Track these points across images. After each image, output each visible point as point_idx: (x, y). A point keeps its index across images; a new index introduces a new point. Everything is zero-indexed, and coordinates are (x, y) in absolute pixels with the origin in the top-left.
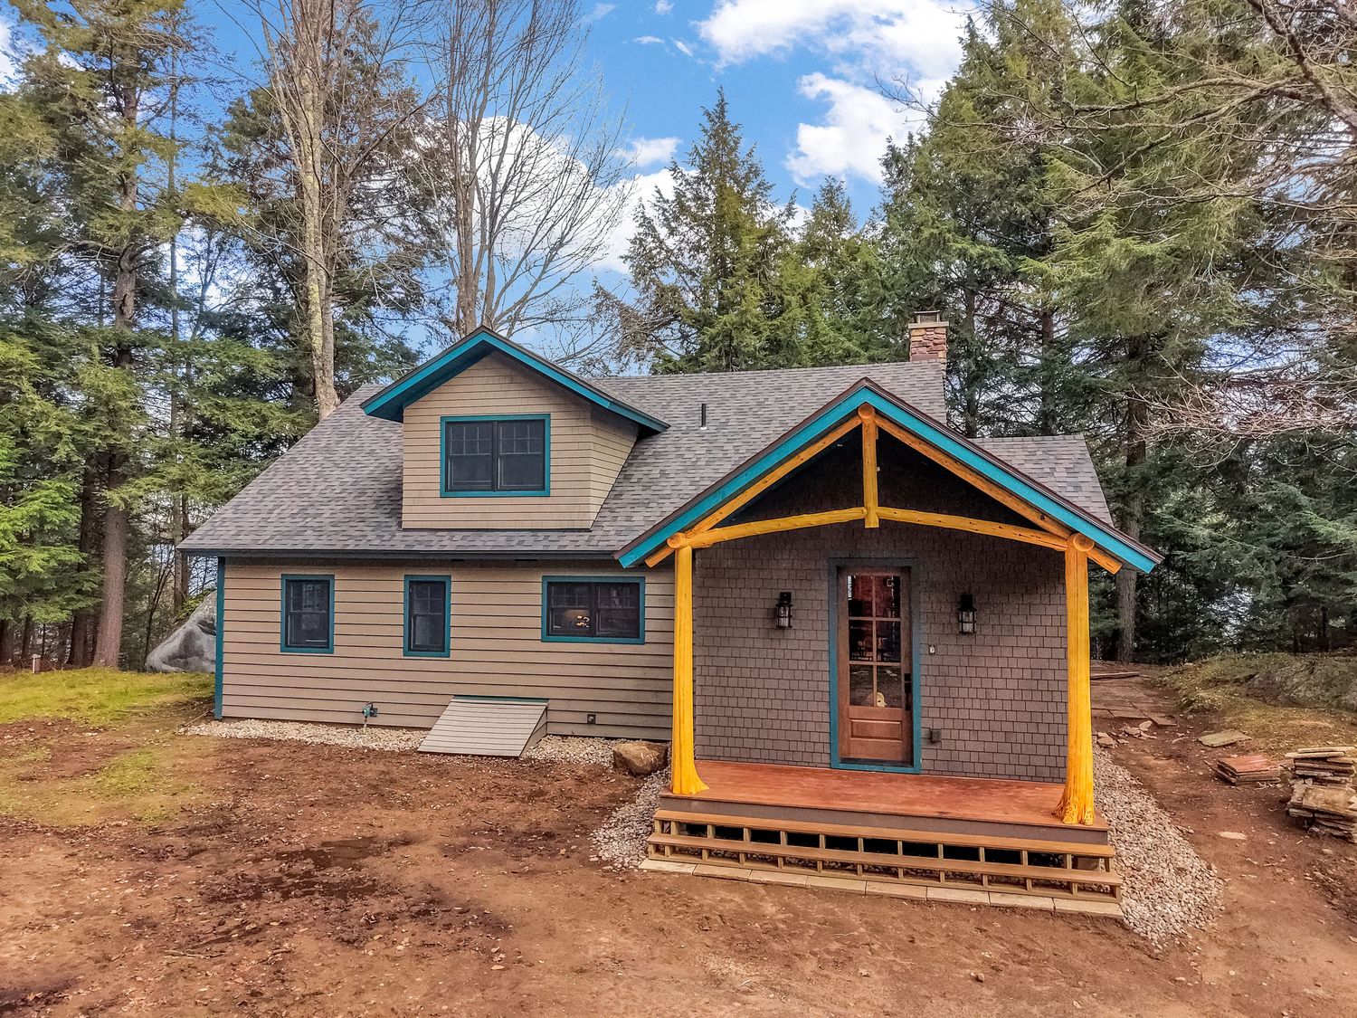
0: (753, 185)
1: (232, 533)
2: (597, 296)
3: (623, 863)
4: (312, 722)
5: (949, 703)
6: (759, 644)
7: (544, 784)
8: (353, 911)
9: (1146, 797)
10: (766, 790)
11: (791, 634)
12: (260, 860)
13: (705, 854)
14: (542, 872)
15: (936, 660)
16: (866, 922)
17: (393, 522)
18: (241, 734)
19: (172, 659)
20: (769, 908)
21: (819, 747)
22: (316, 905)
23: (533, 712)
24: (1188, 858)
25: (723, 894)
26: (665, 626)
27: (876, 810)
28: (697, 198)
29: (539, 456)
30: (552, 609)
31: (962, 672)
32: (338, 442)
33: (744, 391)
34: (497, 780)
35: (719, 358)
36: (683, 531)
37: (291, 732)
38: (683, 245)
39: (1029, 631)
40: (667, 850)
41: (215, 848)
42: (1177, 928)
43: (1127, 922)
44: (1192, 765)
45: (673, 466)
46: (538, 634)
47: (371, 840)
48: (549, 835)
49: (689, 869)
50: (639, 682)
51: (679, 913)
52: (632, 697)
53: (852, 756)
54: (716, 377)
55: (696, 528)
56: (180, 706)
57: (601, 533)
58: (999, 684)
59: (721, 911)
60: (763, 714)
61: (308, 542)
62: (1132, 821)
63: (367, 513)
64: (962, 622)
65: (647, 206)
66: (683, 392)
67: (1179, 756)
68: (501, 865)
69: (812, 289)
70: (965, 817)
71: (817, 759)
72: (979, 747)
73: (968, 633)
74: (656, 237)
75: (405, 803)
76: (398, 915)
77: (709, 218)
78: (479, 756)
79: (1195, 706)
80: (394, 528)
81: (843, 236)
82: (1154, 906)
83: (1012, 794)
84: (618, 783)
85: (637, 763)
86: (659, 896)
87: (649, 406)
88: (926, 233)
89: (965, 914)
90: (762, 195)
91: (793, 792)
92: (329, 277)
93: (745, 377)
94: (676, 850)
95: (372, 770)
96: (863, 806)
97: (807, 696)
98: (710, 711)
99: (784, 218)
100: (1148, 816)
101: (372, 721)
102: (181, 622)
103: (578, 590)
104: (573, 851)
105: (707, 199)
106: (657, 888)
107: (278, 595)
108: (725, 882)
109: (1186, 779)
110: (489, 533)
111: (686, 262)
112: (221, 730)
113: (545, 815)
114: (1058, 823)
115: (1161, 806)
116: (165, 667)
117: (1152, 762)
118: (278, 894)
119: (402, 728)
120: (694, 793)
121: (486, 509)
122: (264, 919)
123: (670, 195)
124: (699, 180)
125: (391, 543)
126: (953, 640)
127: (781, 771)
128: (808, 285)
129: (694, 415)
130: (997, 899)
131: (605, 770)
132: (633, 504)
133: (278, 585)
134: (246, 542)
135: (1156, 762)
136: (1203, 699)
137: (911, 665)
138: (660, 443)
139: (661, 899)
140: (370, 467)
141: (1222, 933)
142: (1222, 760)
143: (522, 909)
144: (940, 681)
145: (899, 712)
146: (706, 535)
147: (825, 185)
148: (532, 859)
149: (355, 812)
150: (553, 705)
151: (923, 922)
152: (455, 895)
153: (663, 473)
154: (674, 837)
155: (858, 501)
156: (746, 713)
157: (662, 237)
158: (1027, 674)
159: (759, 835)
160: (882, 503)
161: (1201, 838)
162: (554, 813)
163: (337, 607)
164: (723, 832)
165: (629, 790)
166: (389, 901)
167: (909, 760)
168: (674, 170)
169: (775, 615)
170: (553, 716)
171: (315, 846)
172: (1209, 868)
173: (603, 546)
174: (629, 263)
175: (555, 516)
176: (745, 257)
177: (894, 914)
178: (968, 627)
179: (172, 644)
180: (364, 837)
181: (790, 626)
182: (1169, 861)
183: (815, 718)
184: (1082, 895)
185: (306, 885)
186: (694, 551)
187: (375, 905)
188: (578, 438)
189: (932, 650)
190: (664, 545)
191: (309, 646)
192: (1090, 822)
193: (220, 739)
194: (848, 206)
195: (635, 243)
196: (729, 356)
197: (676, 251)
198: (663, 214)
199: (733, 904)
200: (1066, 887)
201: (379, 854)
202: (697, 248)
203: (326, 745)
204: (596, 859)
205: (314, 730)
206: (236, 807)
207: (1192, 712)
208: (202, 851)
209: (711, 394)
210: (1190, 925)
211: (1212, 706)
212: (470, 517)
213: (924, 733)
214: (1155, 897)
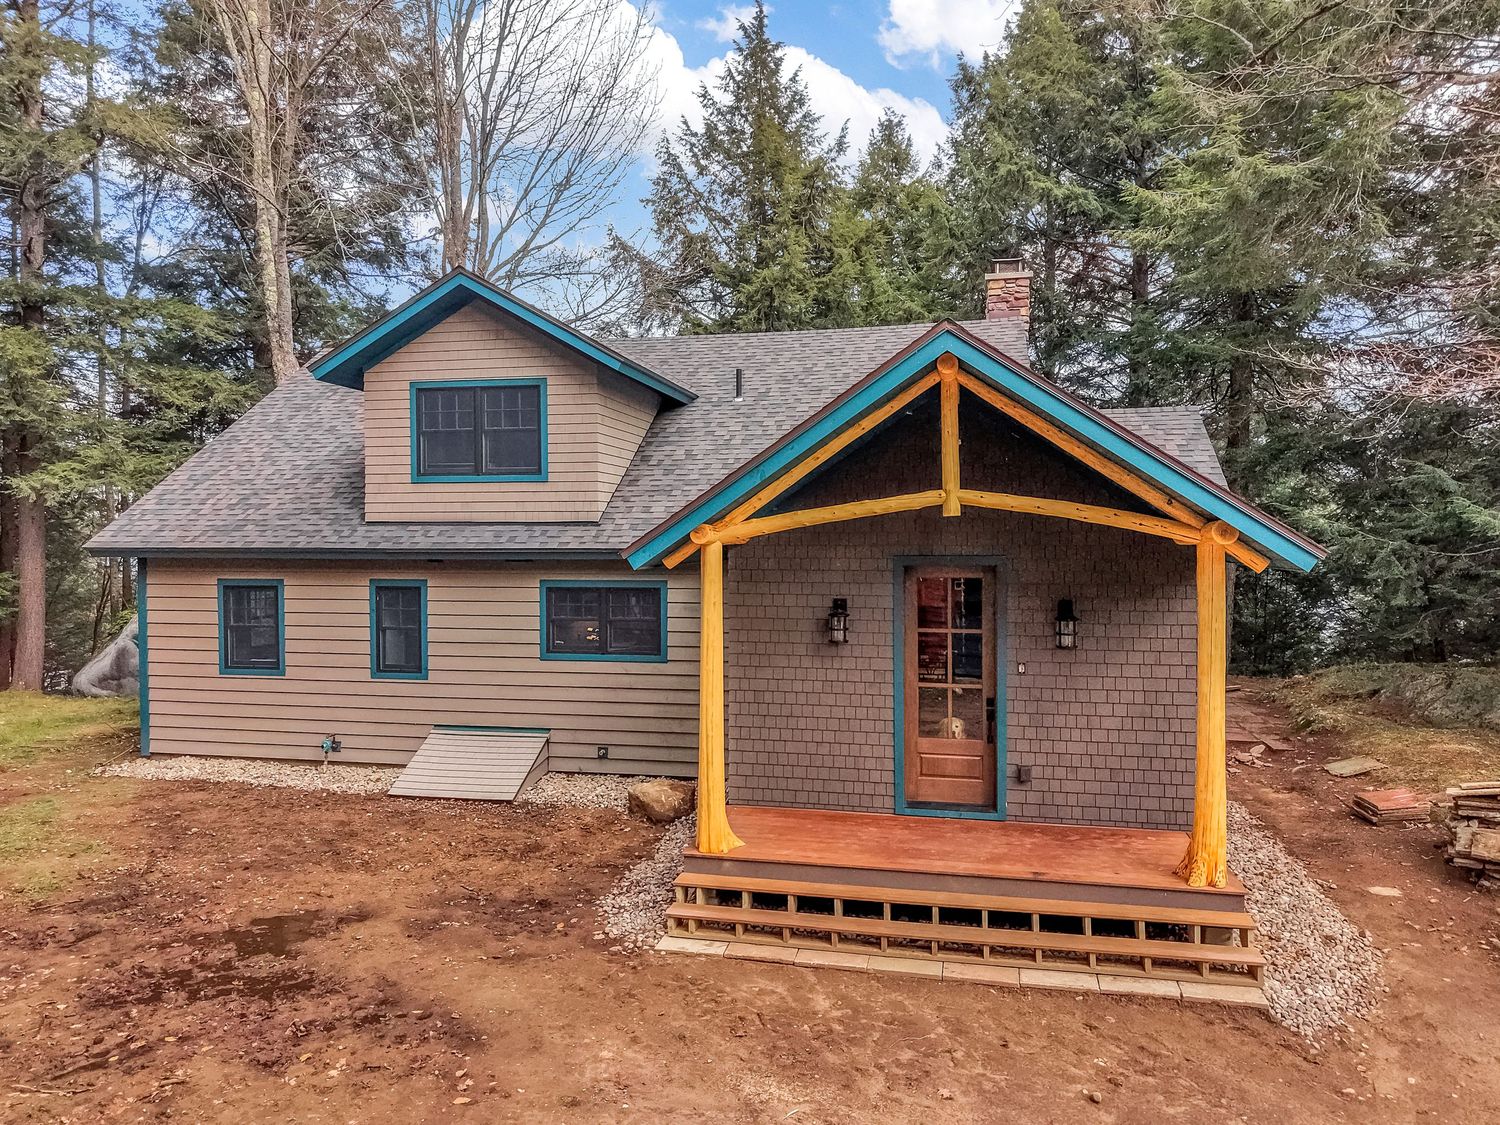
0: (797, 116)
1: (155, 527)
2: (613, 247)
3: (635, 942)
4: (261, 759)
5: (1043, 734)
6: (806, 662)
7: (542, 837)
8: (279, 1018)
9: (1272, 841)
10: (815, 845)
11: (845, 650)
12: (168, 945)
13: (739, 928)
14: (530, 956)
15: (1027, 681)
16: (945, 1020)
17: (354, 514)
18: (170, 775)
19: (103, 681)
20: (821, 1003)
21: (881, 789)
22: (230, 1010)
23: (530, 744)
24: (1334, 922)
25: (763, 983)
26: (690, 639)
27: (955, 871)
28: (732, 131)
29: (534, 430)
30: (553, 621)
31: (1058, 696)
32: (291, 418)
33: (788, 355)
34: (484, 832)
35: (758, 321)
36: (711, 522)
37: (234, 772)
38: (715, 187)
39: (1144, 645)
40: (692, 925)
41: (113, 930)
42: (1336, 1018)
43: (1272, 1012)
44: (1320, 800)
45: (701, 446)
46: (536, 651)
47: (316, 914)
48: (544, 904)
49: (718, 949)
50: (662, 708)
51: (706, 1012)
52: (653, 725)
53: (920, 799)
54: (754, 338)
55: (727, 519)
56: (101, 739)
57: (612, 527)
58: (1105, 710)
59: (760, 1008)
60: (812, 748)
61: (248, 539)
62: (1262, 874)
63: (323, 502)
64: (1060, 634)
65: (671, 139)
66: (714, 356)
67: (1304, 789)
68: (479, 947)
69: (866, 240)
70: (1067, 880)
71: (878, 802)
72: (1078, 787)
73: (1067, 648)
74: (683, 178)
75: (365, 865)
76: (337, 1024)
77: (745, 155)
78: (464, 800)
79: (1315, 727)
80: (356, 521)
81: (903, 181)
82: (1303, 989)
83: (1120, 846)
84: (635, 833)
85: (657, 807)
86: (681, 988)
87: (675, 374)
88: (1003, 170)
89: (1069, 1004)
90: (807, 127)
91: (850, 847)
92: (281, 217)
93: (789, 338)
94: (702, 924)
95: (328, 820)
96: (938, 866)
97: (868, 726)
98: (748, 745)
99: (833, 154)
100: (1280, 867)
101: (333, 756)
102: (113, 636)
103: (585, 597)
104: (573, 926)
105: (743, 132)
106: (678, 977)
107: (214, 605)
108: (764, 966)
109: (1317, 817)
110: (473, 528)
111: (718, 207)
112: (146, 769)
113: (538, 878)
114: (1183, 886)
115: (1291, 853)
116: (95, 690)
117: (1273, 796)
118: (184, 994)
119: (371, 765)
120: (726, 851)
121: (469, 497)
122: (157, 1031)
123: (699, 128)
124: (733, 110)
125: (350, 540)
126: (1047, 656)
127: (833, 818)
128: (862, 235)
129: (728, 383)
130: (1109, 985)
131: (617, 817)
132: (653, 492)
133: (214, 591)
134: (171, 539)
135: (1276, 795)
136: (1324, 718)
137: (995, 685)
138: (685, 418)
139: (684, 992)
140: (329, 447)
141: (1389, 1024)
142: (1360, 794)
143: (501, 1012)
144: (1032, 708)
145: (980, 745)
146: (741, 528)
147: (884, 118)
148: (520, 936)
149: (301, 877)
150: (555, 737)
151: (1016, 1017)
152: (416, 992)
153: (689, 454)
154: (700, 908)
155: (936, 483)
156: (790, 747)
157: (689, 177)
158: (1139, 698)
159: (808, 904)
160: (965, 484)
161: (1348, 896)
162: (552, 874)
163: (288, 619)
164: (764, 900)
165: (647, 842)
166: (326, 1004)
167: (992, 804)
168: (704, 96)
169: (827, 627)
170: (555, 750)
171: (242, 924)
172: (1362, 935)
173: (614, 543)
174: (650, 208)
175: (556, 506)
176: (788, 200)
177: (980, 1007)
178: (1067, 641)
179: (102, 663)
180: (307, 911)
181: (846, 641)
182: (1314, 927)
183: (876, 752)
184: (1214, 977)
185: (222, 981)
186: (726, 549)
187: (309, 1009)
188: (581, 409)
189: (1021, 669)
190: (686, 540)
191: (254, 667)
192: (1222, 884)
193: (144, 781)
194: (909, 145)
195: (658, 184)
196: (770, 316)
197: (706, 194)
198: (691, 150)
199: (775, 997)
200: (1194, 967)
201: (323, 934)
202: (732, 191)
203: (275, 788)
204: (602, 936)
205: (262, 769)
206: (149, 871)
207: (1312, 733)
208: (95, 933)
209: (748, 358)
210: (1349, 1014)
211: (1335, 727)
212: (449, 507)
213: (1010, 771)
214: (1303, 977)
